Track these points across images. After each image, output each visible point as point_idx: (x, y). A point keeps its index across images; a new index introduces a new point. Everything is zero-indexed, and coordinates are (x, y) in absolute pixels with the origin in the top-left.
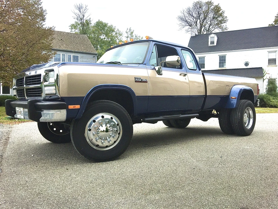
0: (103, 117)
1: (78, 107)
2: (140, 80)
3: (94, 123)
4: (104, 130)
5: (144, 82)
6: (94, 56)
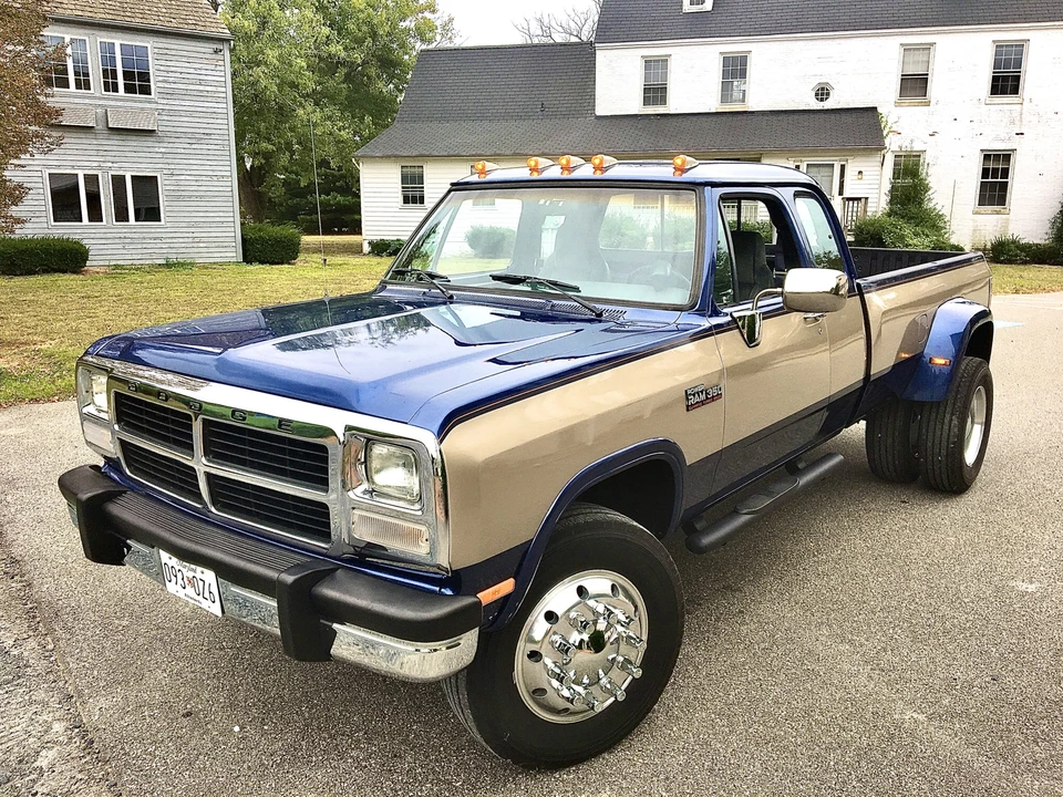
0: (581, 591)
1: (509, 585)
2: (701, 398)
5: (713, 398)
6: (215, 46)
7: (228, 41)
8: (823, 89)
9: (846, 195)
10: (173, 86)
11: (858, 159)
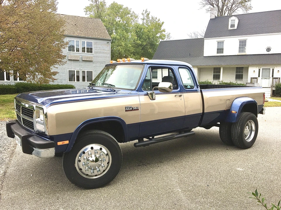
0: (92, 148)
1: (67, 142)
2: (131, 109)
3: (83, 155)
4: (93, 160)
5: (135, 110)
6: (107, 42)
7: (111, 40)
8: (269, 48)
9: (274, 77)
10: (98, 51)
11: (278, 67)
